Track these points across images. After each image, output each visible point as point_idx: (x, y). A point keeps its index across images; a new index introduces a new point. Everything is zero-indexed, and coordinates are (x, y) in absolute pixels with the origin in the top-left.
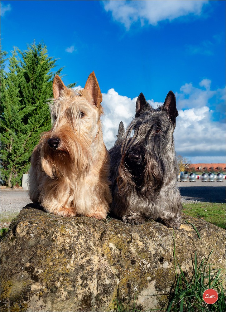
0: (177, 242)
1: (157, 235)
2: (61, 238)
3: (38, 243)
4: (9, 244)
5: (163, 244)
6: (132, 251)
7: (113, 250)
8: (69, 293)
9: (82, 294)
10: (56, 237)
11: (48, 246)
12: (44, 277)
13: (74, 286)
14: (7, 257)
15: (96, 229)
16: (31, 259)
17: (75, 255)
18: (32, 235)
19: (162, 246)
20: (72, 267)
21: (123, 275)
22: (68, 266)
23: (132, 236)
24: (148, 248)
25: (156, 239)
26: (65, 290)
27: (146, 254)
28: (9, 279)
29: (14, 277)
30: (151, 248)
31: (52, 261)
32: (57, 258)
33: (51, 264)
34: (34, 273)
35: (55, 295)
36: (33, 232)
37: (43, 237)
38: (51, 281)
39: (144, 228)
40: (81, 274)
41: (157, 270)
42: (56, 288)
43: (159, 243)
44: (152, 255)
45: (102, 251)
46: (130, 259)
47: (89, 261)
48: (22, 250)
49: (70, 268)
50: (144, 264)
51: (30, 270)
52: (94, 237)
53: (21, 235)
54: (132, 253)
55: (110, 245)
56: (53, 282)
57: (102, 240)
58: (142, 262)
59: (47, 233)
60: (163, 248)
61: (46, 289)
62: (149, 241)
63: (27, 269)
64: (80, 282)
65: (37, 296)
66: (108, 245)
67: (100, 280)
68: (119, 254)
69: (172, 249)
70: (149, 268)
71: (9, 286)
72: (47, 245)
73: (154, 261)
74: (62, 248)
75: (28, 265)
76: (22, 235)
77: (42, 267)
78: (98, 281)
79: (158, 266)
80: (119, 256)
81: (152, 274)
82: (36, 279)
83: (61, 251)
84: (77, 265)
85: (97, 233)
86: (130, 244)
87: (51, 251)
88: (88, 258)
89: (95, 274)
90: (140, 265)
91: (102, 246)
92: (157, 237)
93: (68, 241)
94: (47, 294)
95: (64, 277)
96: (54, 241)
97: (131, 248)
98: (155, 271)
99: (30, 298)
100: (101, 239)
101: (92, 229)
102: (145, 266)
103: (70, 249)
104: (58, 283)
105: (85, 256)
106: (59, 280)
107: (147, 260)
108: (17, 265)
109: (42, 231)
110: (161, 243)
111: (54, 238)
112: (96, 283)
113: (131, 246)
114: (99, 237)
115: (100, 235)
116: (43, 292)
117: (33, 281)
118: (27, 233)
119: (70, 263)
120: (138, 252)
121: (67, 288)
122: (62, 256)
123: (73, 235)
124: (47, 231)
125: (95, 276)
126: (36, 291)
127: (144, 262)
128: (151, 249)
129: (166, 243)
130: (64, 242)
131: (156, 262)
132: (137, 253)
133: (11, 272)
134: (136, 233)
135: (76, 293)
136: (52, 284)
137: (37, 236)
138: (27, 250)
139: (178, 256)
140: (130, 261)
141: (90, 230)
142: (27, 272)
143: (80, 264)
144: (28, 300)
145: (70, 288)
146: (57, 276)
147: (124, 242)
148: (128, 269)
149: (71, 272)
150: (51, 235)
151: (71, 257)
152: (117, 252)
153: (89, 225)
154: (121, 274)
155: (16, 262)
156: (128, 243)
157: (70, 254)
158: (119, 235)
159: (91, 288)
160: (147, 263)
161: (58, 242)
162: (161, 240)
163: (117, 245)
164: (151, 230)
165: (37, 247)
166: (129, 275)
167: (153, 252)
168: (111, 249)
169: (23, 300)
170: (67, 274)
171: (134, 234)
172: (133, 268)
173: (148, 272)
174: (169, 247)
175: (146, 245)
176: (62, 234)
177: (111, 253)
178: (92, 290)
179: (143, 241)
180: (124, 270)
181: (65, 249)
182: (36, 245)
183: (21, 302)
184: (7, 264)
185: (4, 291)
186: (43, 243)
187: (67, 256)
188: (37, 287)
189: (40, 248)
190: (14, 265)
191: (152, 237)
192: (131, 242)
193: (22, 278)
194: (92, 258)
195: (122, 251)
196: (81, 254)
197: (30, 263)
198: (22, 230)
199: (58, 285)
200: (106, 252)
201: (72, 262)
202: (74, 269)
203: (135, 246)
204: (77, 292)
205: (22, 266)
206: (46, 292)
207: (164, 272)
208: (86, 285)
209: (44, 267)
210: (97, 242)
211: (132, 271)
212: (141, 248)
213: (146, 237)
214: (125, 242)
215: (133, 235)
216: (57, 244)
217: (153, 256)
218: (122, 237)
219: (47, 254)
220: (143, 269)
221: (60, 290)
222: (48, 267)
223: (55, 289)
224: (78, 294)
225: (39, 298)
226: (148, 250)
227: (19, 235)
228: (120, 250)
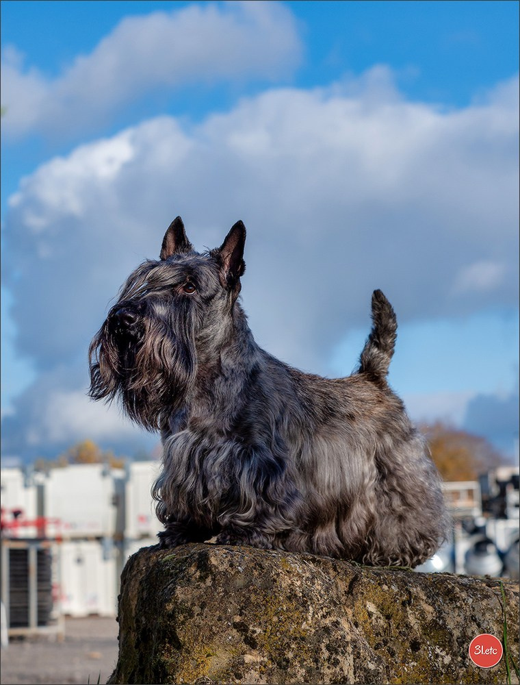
0: (511, 616)
1: (463, 595)
2: (286, 577)
3: (250, 583)
4: (199, 585)
5: (478, 616)
6: (412, 625)
7: (373, 618)
8: (309, 671)
9: (330, 676)
10: (278, 575)
11: (267, 588)
12: (265, 642)
13: (316, 661)
14: (203, 606)
15: (339, 573)
16: (242, 608)
17: (312, 607)
18: (239, 568)
19: (475, 621)
20: (311, 626)
21: (395, 671)
22: (304, 626)
23: (410, 593)
24: (445, 621)
25: (462, 605)
26: (302, 666)
27: (441, 632)
28: (207, 644)
29: (217, 638)
30: (452, 623)
31: (276, 614)
32: (285, 609)
33: (275, 619)
34: (249, 634)
35: (286, 672)
36: (240, 564)
37: (256, 573)
38: (277, 649)
39: (434, 582)
40: (326, 641)
41: (467, 672)
42: (287, 661)
43: (468, 614)
44: (455, 638)
45: (354, 616)
46: (407, 639)
47: (336, 624)
48: (226, 592)
49: (308, 628)
50: (437, 656)
51: (241, 627)
52: (337, 587)
53: (221, 568)
54: (412, 627)
55: (368, 606)
56: (281, 650)
57: (352, 595)
58: (433, 651)
59: (262, 568)
60: (479, 625)
61: (270, 662)
62: (446, 608)
63: (236, 626)
64: (326, 654)
65: (257, 672)
66: (365, 606)
67: (358, 657)
68: (385, 627)
69: (500, 629)
70: (449, 666)
71: (207, 656)
72: (265, 587)
73: (459, 652)
74: (290, 593)
75: (237, 619)
76: (223, 567)
77: (260, 623)
78: (354, 659)
79: (467, 664)
80: (385, 632)
81: (455, 680)
82: (252, 643)
83: (289, 598)
84: (318, 626)
85: (341, 579)
86: (408, 608)
87: (273, 598)
88: (334, 619)
89: (350, 645)
90: (430, 655)
91: (354, 606)
92: (464, 600)
93: (299, 583)
94: (272, 670)
95: (299, 644)
96: (275, 581)
97: (409, 616)
98: (461, 674)
99: (246, 675)
100: (349, 592)
101: (331, 571)
102: (440, 659)
103: (304, 596)
104: (290, 653)
105: (329, 613)
106: (290, 648)
107: (443, 647)
108: (220, 619)
109: (252, 565)
110: (473, 613)
111: (275, 577)
112: (352, 663)
113: (409, 613)
114: (346, 589)
115: (348, 584)
116: (265, 667)
117: (249, 647)
118: (231, 565)
119: (306, 620)
120: (424, 628)
121: (305, 663)
122: (292, 607)
123: (304, 575)
124: (261, 564)
125: (350, 649)
126: (254, 664)
127: (438, 651)
128: (451, 625)
129: (484, 614)
130: (292, 584)
131: (464, 654)
132: (422, 629)
133: (211, 630)
134: (419, 589)
135: (321, 674)
136: (279, 654)
137: (248, 572)
138: (236, 594)
139: (514, 648)
140: (407, 644)
141: (328, 573)
142: (238, 631)
143: (322, 625)
144: (242, 678)
145: (310, 663)
146: (286, 640)
147: (396, 601)
148: (404, 661)
149: (310, 636)
150: (269, 572)
151: (307, 610)
152: (382, 622)
153: (325, 563)
154: (392, 669)
155: (218, 612)
156: (403, 604)
157: (304, 604)
158: (385, 587)
159: (345, 668)
160: (444, 653)
161: (283, 582)
162: (473, 608)
163: (381, 608)
164: (449, 586)
165: (249, 590)
166: (408, 674)
167: (457, 633)
168: (370, 615)
169: (234, 677)
170: (303, 639)
171: (415, 590)
172: (415, 659)
173: (446, 674)
174: (491, 624)
175: (440, 613)
176: (287, 571)
177: (371, 623)
178: (346, 673)
179: (433, 605)
180: (396, 663)
181: (296, 595)
182: (247, 586)
183: (231, 680)
184: (203, 617)
185: (198, 665)
186: (259, 582)
187: (301, 609)
188: (254, 658)
189: (255, 591)
190: (216, 618)
191: (454, 599)
192: (409, 604)
193: (230, 640)
194: (339, 620)
195: (392, 620)
196: (322, 608)
197: (240, 615)
198: (221, 560)
199: (290, 655)
200: (361, 619)
201: (310, 618)
202: (313, 631)
203: (417, 613)
204: (322, 671)
205: (228, 620)
206: (270, 666)
207: (482, 678)
208: (336, 663)
209: (263, 624)
210: (343, 598)
211: (413, 666)
212: (429, 618)
213: (441, 599)
214: (398, 601)
215: (413, 590)
216: (281, 587)
217: (457, 641)
218: (391, 591)
219: (267, 602)
220: (437, 665)
221: (294, 664)
222: (271, 625)
223: (284, 663)
224: (324, 674)
225: (260, 676)
226: (444, 624)
227: (217, 568)
228: (388, 617)
